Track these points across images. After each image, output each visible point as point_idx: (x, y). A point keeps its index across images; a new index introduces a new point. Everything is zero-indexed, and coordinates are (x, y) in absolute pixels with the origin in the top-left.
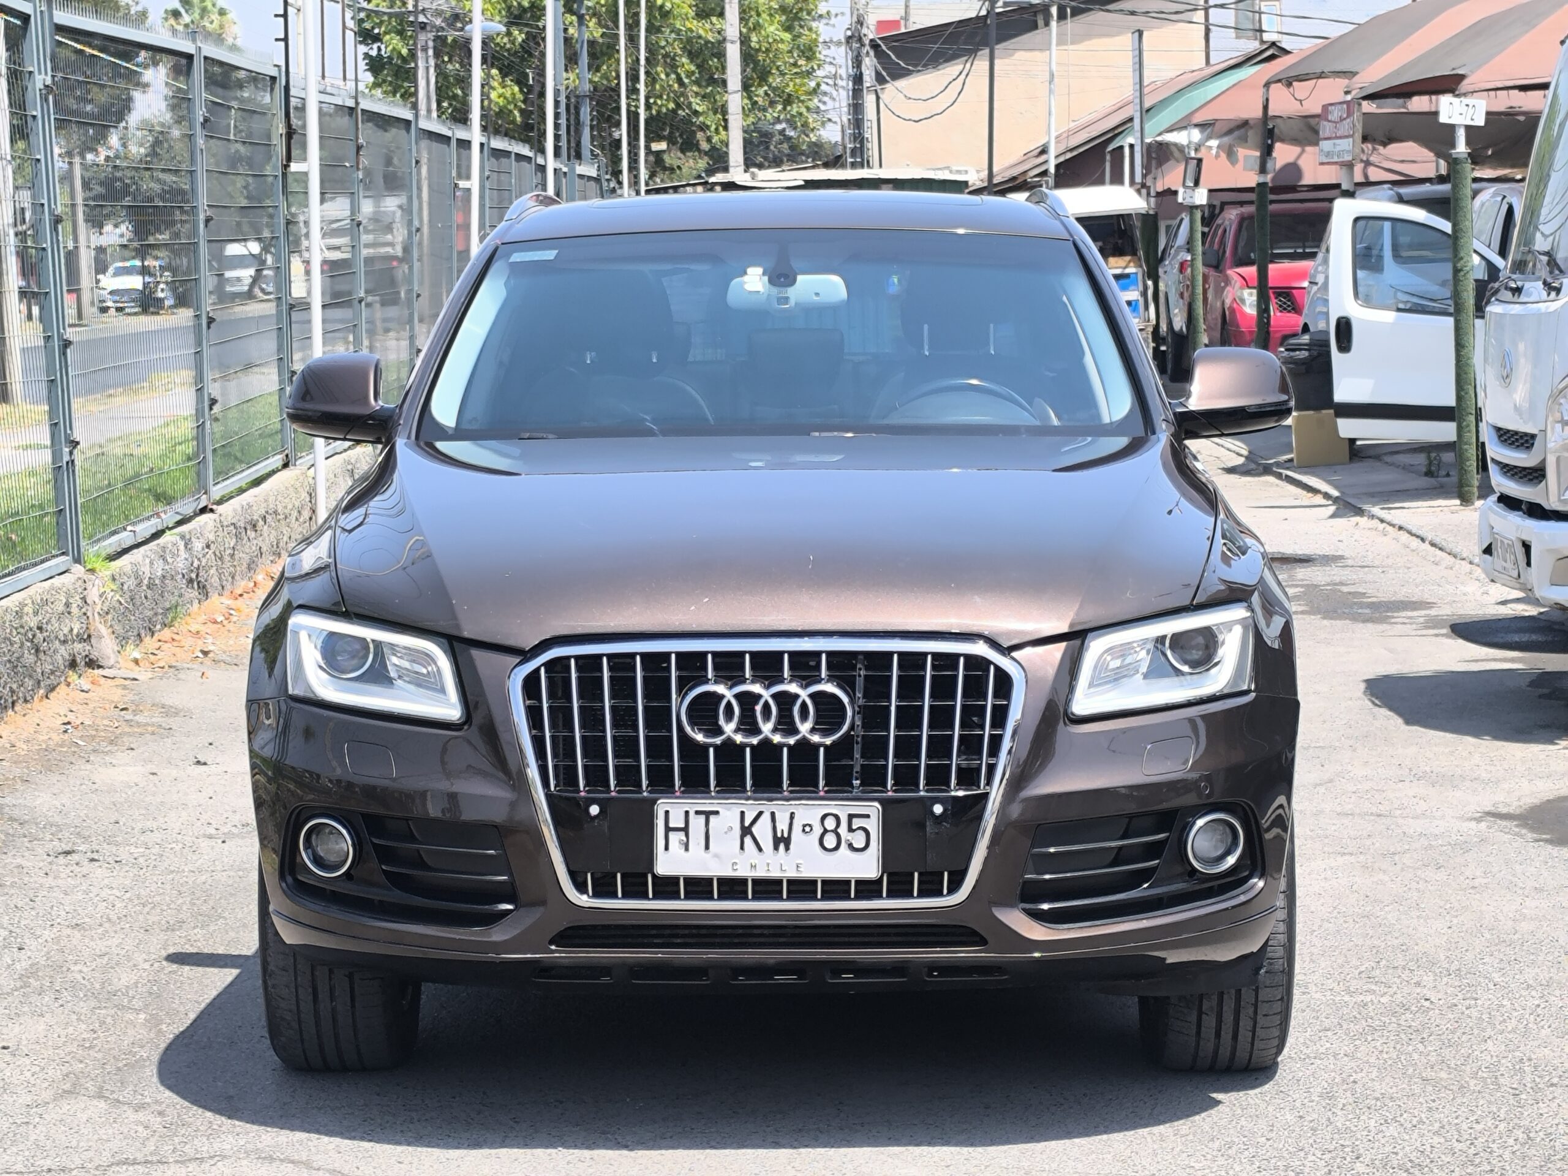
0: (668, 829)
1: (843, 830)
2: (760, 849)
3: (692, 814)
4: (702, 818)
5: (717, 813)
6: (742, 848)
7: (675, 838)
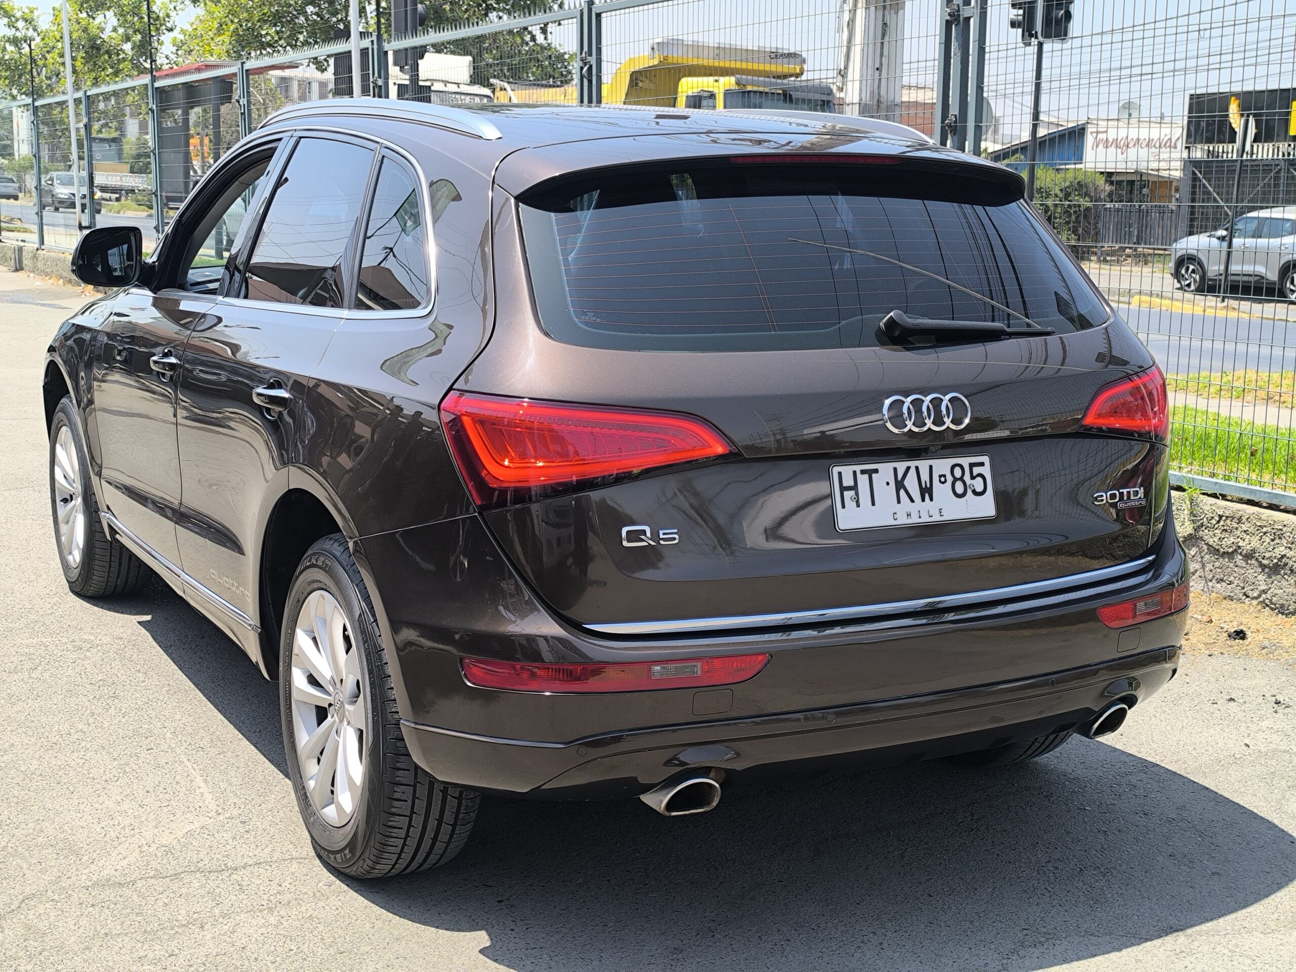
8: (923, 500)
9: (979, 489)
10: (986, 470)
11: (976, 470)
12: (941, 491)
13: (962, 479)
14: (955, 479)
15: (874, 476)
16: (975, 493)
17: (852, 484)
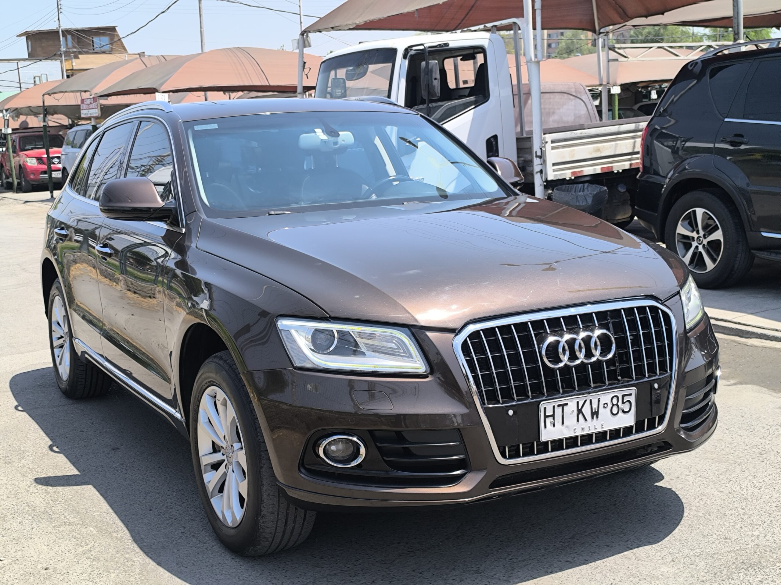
0: (546, 417)
1: (620, 403)
2: (586, 420)
3: (556, 407)
4: (561, 408)
5: (567, 404)
6: (578, 421)
7: (549, 420)
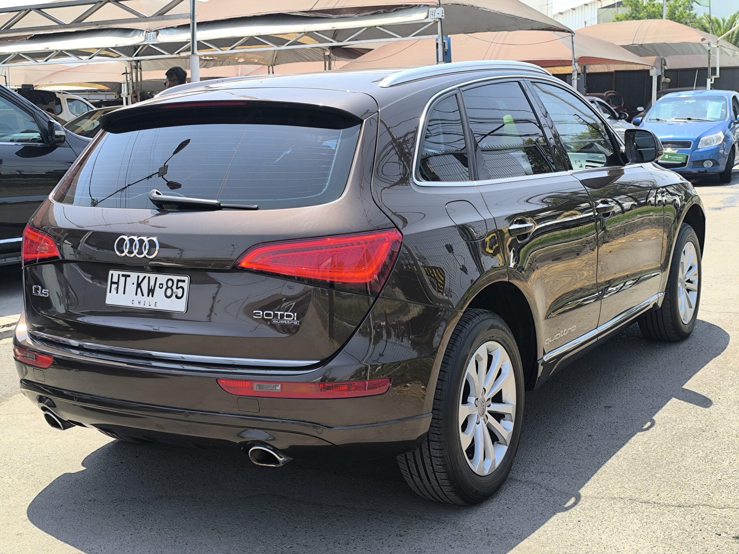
8: (148, 296)
9: (180, 295)
10: (185, 285)
11: (180, 284)
12: (159, 292)
13: (171, 288)
14: (168, 287)
15: (128, 278)
16: (177, 297)
17: (116, 281)
